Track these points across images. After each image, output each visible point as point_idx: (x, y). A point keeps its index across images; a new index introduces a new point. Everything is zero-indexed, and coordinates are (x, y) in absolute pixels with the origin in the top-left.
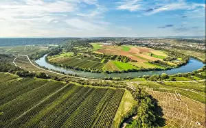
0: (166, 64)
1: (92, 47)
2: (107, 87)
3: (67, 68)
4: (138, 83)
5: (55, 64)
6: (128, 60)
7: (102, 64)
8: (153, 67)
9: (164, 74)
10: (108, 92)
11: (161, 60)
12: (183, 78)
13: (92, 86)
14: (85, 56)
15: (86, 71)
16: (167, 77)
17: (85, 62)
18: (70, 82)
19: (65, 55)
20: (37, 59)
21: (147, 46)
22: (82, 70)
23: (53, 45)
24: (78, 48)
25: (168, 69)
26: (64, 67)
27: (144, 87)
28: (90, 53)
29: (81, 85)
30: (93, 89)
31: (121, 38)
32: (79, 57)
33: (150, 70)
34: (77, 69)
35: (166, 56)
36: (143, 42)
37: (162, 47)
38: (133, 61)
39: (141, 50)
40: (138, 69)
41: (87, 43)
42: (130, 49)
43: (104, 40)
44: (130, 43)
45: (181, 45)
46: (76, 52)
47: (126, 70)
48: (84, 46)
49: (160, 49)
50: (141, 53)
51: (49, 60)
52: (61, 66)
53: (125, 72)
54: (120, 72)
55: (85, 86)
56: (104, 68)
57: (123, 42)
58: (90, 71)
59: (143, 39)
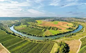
0: (73, 29)
1: (37, 22)
2: (45, 43)
3: (23, 33)
4: (61, 40)
5: (18, 31)
6: (57, 29)
7: (43, 32)
8: (68, 31)
9: (72, 33)
10: (46, 45)
11: (71, 27)
12: (78, 33)
13: (37, 42)
14: (33, 28)
15: (34, 36)
16: (73, 34)
17: (33, 31)
18: (26, 39)
19: (22, 26)
20: (10, 27)
21: (66, 21)
22: (31, 35)
23: (17, 21)
24: (29, 23)
25: (73, 31)
26: (22, 32)
27: (64, 41)
28: (35, 26)
29: (31, 41)
30: (38, 44)
31: (53, 17)
32: (29, 28)
33: (67, 32)
34: (28, 34)
35: (72, 25)
36: (64, 19)
37: (71, 21)
38: (60, 29)
39: (63, 23)
40: (62, 33)
41: (34, 20)
42: (58, 23)
43: (44, 18)
44: (58, 20)
45: (76, 20)
46: (28, 25)
47: (56, 34)
48: (32, 22)
49: (71, 22)
50: (63, 25)
51: (15, 28)
52: (20, 32)
53: (56, 35)
54: (53, 36)
55: (33, 42)
56: (44, 34)
57: (54, 19)
58: (35, 36)
59: (63, 18)
